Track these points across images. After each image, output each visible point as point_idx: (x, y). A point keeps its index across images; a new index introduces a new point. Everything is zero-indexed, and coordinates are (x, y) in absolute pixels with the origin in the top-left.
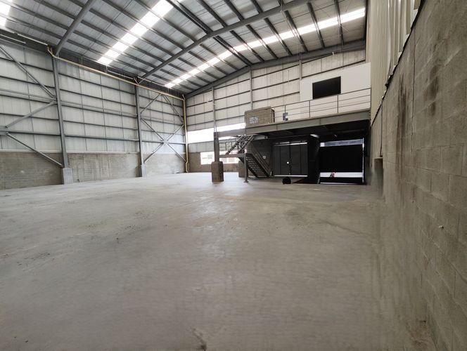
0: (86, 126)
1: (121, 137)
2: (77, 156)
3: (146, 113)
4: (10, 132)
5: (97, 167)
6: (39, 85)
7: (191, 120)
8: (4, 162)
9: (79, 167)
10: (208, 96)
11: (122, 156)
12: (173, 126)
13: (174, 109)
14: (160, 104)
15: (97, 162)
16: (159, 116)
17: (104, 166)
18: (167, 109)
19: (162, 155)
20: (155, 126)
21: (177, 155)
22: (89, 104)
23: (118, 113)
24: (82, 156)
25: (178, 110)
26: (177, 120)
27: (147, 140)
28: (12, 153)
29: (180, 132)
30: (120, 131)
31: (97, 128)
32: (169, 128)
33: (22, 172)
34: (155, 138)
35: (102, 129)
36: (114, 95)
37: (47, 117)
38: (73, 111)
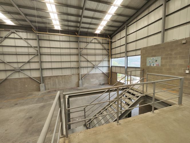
0: (53, 63)
1: (69, 66)
2: (48, 78)
3: (84, 51)
4: (21, 70)
5: (57, 82)
6: (31, 47)
7: (114, 51)
8: (20, 82)
9: (49, 83)
10: (123, 33)
11: (70, 76)
12: (101, 56)
13: (103, 46)
14: (93, 45)
15: (57, 80)
16: (93, 52)
17: (60, 82)
18: (99, 46)
19: (93, 74)
20: (90, 58)
21: (103, 73)
22: (54, 52)
23: (69, 54)
24: (50, 77)
25: (106, 46)
26: (105, 52)
27: (85, 66)
28: (22, 78)
29: (107, 59)
30: (69, 63)
31: (57, 63)
32: (99, 58)
33: (26, 86)
34: (89, 65)
35: (60, 63)
36: (66, 45)
37: (35, 61)
38: (47, 56)
